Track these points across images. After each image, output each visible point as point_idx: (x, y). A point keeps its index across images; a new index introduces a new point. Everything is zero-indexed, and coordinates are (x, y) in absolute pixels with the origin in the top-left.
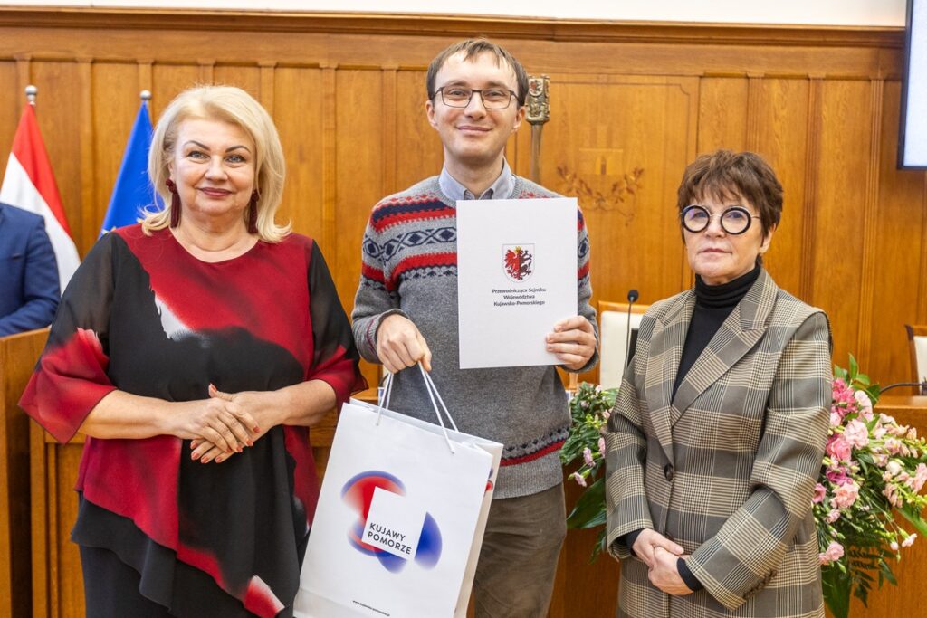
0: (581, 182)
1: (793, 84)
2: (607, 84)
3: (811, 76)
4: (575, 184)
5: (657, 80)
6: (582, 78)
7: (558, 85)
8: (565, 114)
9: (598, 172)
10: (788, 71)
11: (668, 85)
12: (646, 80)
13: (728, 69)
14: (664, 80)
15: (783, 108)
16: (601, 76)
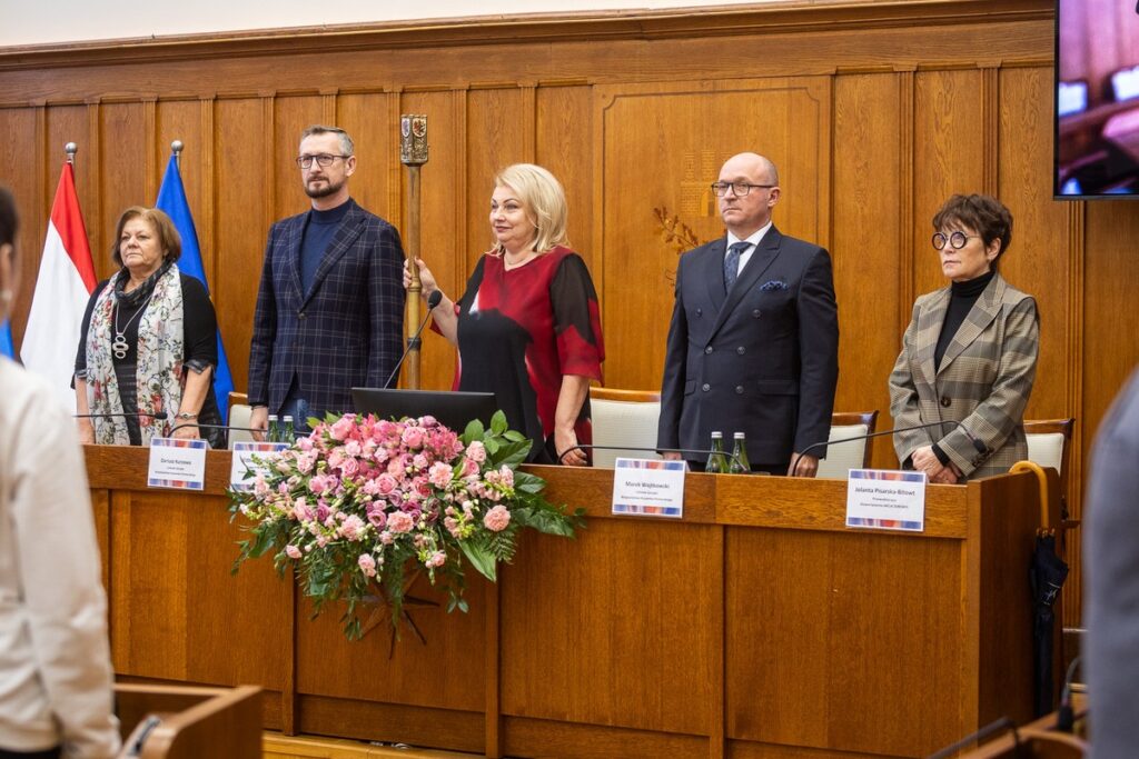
0: (685, 227)
1: (960, 78)
2: (713, 92)
3: (980, 65)
4: (677, 231)
5: (777, 83)
6: (682, 87)
7: (653, 98)
8: (662, 136)
9: (705, 214)
10: (949, 61)
11: (790, 89)
12: (762, 84)
13: (867, 63)
14: (785, 83)
15: (946, 114)
16: (705, 83)
